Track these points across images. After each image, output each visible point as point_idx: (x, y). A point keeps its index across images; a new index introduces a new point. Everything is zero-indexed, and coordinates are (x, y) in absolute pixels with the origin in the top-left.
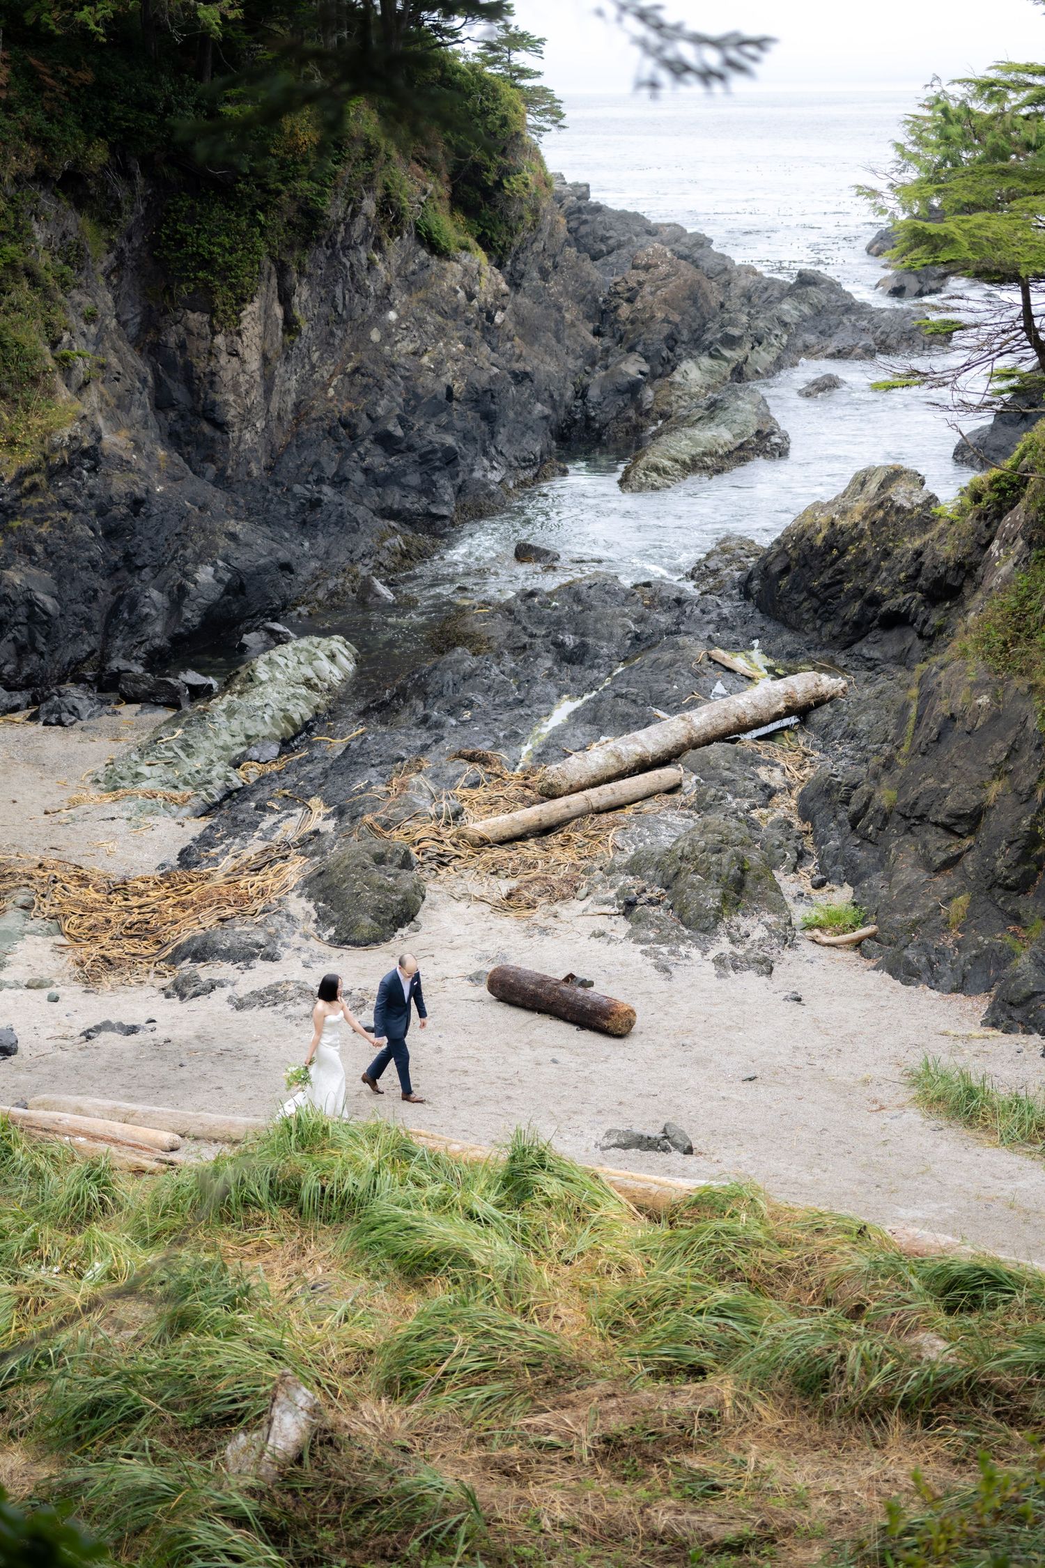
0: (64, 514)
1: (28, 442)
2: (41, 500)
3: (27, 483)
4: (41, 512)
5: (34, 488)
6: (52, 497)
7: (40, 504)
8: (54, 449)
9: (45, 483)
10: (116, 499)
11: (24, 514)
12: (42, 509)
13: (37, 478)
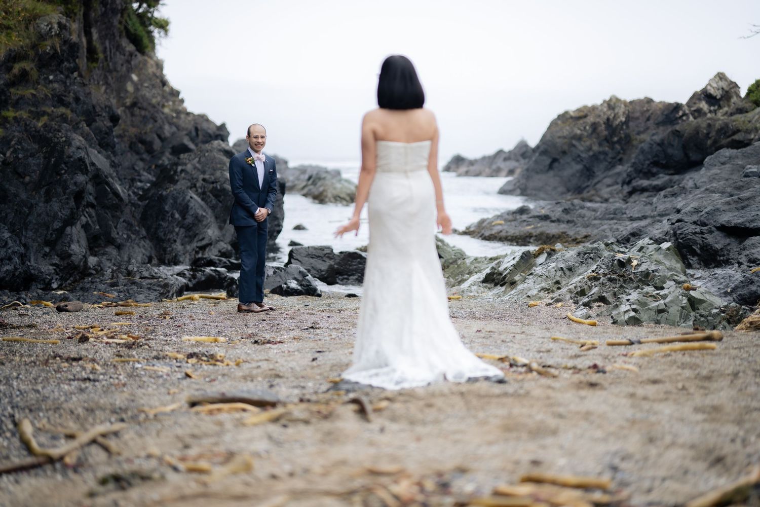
0: (62, 110)
1: (11, 23)
2: (33, 92)
3: (17, 68)
4: (34, 105)
5: (24, 76)
6: (43, 91)
7: (33, 95)
8: (42, 37)
9: (34, 74)
10: (98, 109)
11: (16, 105)
12: (36, 102)
13: (27, 65)
